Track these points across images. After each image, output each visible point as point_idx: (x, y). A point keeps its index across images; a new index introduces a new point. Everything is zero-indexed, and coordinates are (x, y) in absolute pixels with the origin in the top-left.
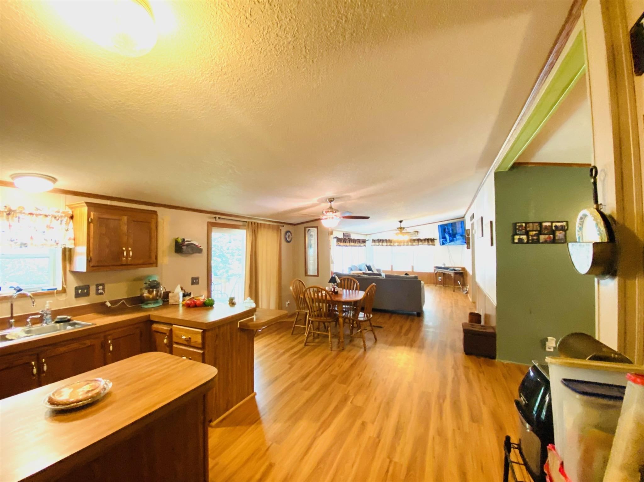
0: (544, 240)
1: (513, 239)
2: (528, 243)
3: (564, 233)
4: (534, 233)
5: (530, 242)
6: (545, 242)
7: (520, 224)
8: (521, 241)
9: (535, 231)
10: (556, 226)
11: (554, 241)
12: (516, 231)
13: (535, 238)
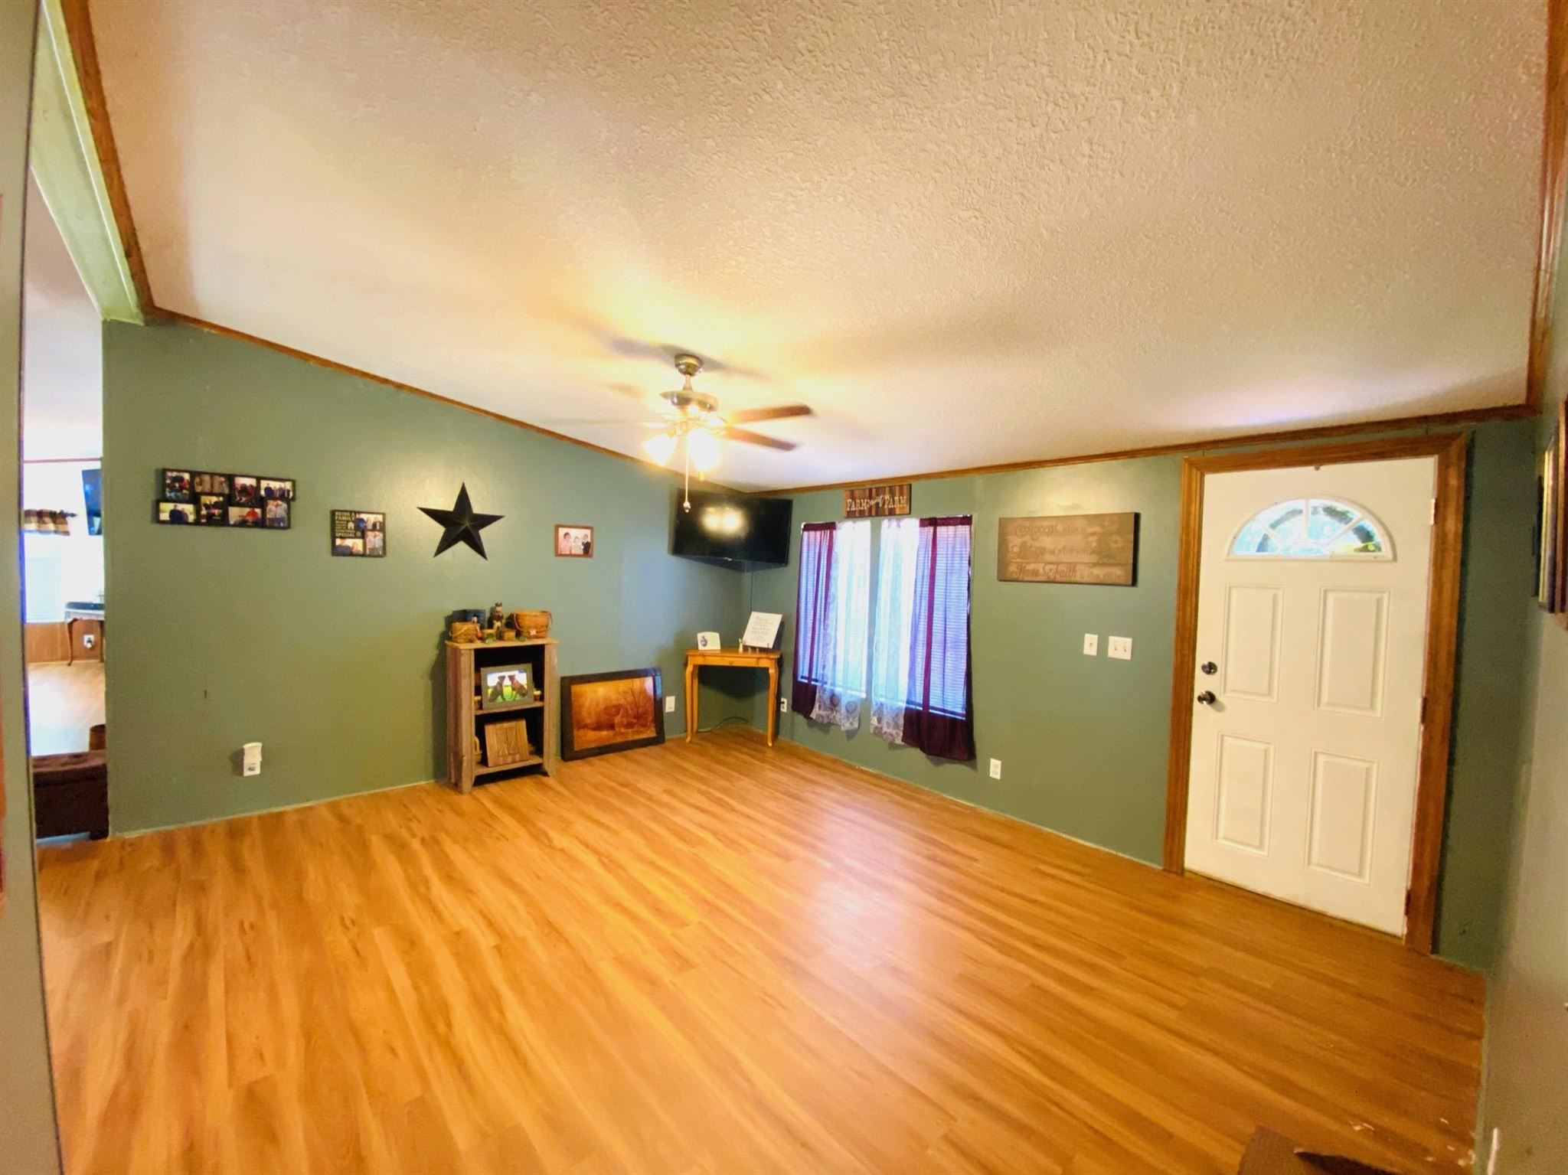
0: (239, 519)
1: (157, 511)
2: (197, 523)
3: (285, 505)
4: (214, 499)
5: (203, 521)
6: (242, 523)
7: (175, 474)
8: (177, 518)
9: (216, 495)
10: (268, 490)
11: (261, 523)
12: (164, 491)
13: (216, 512)
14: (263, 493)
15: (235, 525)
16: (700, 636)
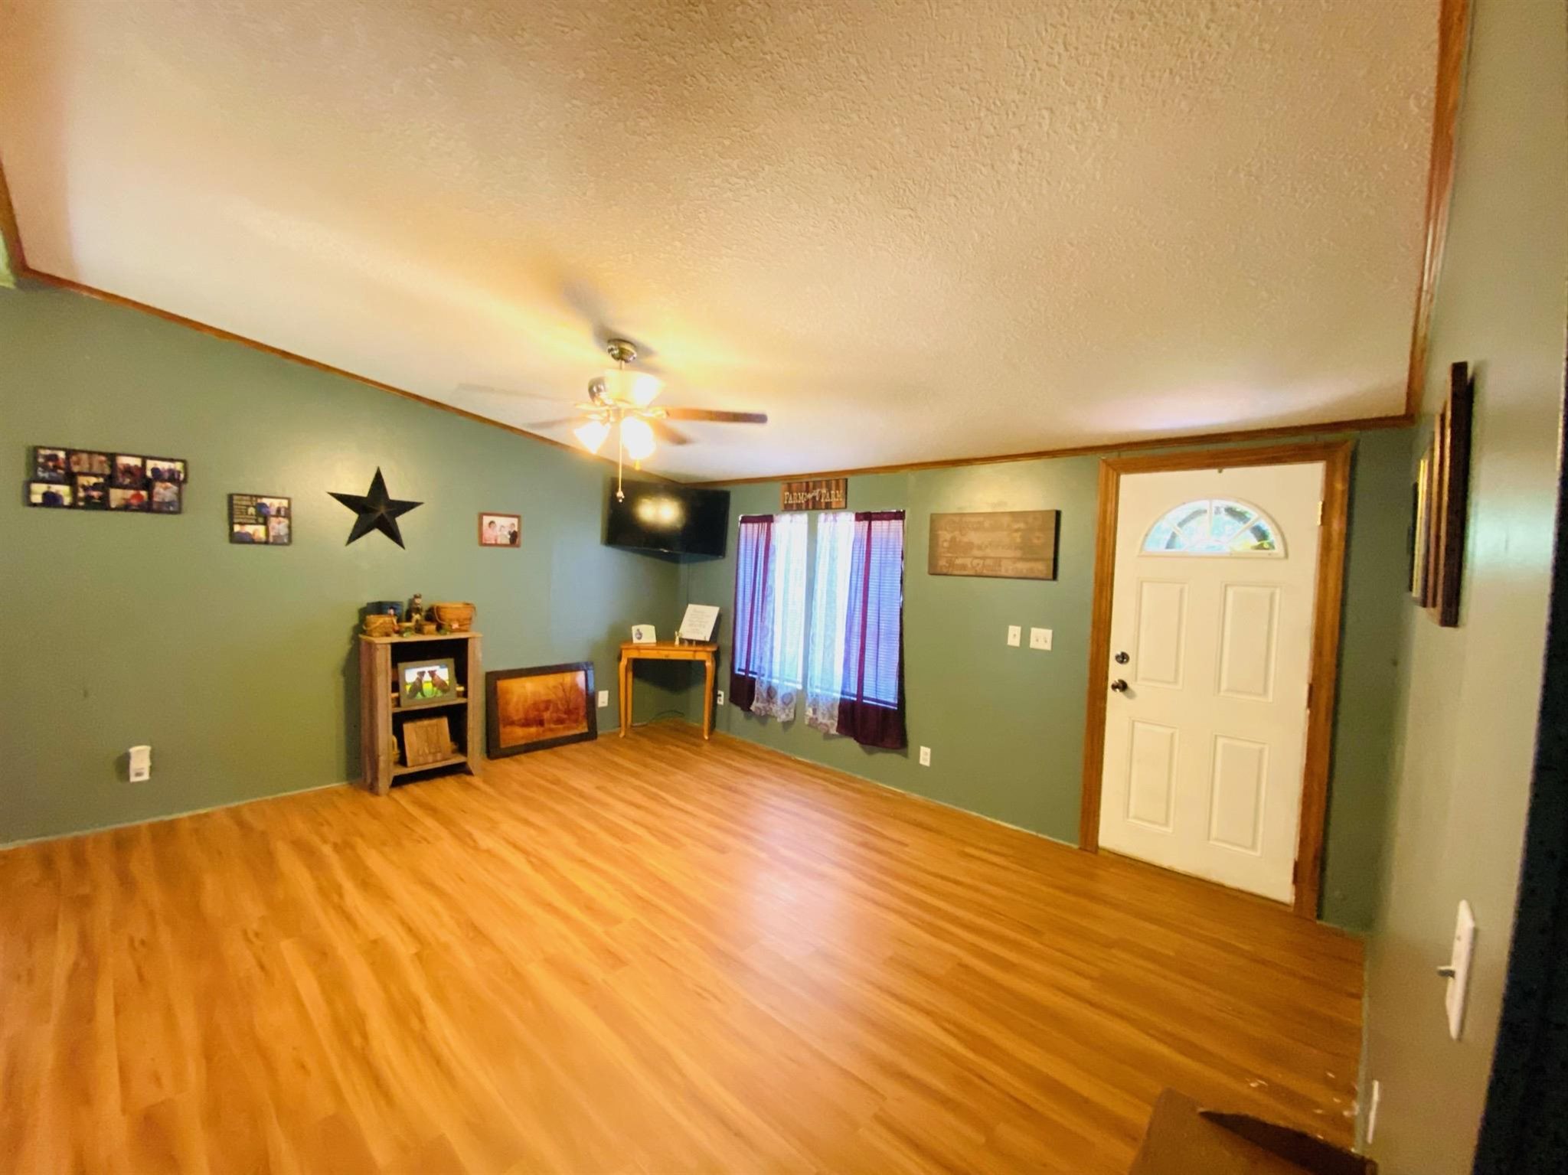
0: (123, 502)
1: (28, 492)
2: (73, 506)
3: (175, 488)
4: (93, 480)
5: (81, 504)
6: (126, 507)
7: (48, 452)
8: (51, 500)
9: (96, 475)
10: (155, 470)
11: (148, 507)
12: (36, 471)
13: (95, 494)
14: (149, 474)
15: (117, 509)
16: (634, 629)
